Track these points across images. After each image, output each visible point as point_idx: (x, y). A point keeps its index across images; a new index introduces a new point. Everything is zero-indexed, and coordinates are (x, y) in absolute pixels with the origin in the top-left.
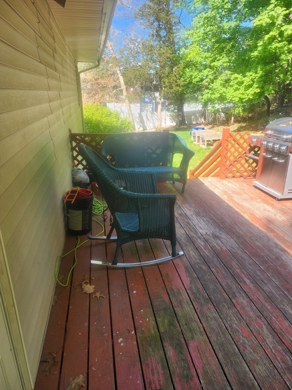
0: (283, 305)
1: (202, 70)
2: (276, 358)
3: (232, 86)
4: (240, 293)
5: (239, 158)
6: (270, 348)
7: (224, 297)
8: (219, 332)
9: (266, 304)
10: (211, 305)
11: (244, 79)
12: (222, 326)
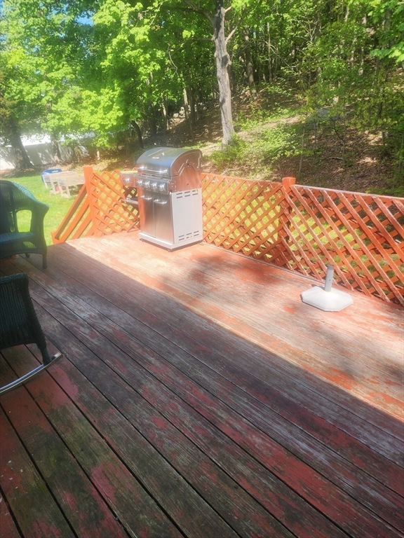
0: (195, 372)
1: (36, 83)
2: (198, 436)
3: (86, 108)
4: (146, 378)
5: (114, 206)
6: (189, 428)
7: (128, 392)
8: (128, 438)
9: (178, 379)
10: (112, 409)
11: (99, 98)
12: (131, 429)
